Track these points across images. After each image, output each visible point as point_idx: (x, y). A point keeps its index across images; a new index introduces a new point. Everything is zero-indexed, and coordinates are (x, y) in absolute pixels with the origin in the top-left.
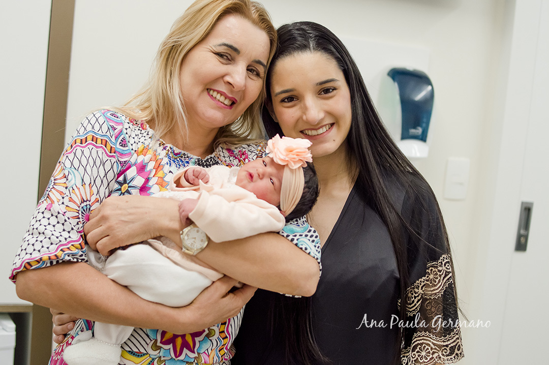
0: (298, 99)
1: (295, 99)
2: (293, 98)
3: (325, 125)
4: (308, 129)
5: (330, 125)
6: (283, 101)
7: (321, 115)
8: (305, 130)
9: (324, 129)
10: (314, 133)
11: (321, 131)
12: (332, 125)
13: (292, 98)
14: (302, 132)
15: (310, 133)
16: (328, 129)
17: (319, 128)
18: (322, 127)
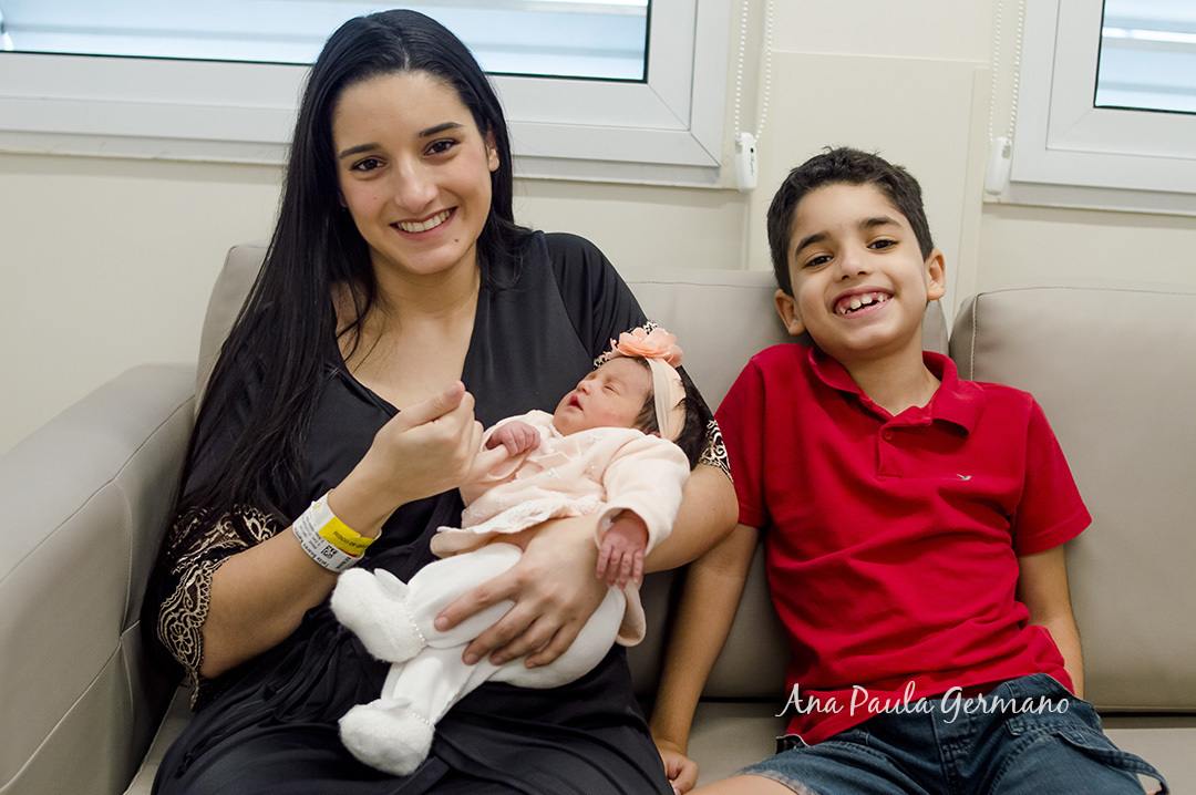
0: (385, 164)
1: (379, 164)
2: (376, 162)
3: (438, 213)
4: (406, 221)
5: (448, 213)
6: (355, 167)
7: (431, 193)
8: (400, 222)
9: (437, 220)
10: (418, 227)
11: (430, 224)
12: (453, 210)
13: (374, 161)
14: (395, 225)
15: (409, 227)
16: (444, 219)
17: (426, 219)
18: (432, 216)
